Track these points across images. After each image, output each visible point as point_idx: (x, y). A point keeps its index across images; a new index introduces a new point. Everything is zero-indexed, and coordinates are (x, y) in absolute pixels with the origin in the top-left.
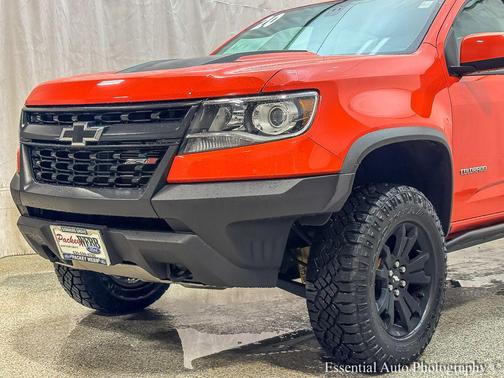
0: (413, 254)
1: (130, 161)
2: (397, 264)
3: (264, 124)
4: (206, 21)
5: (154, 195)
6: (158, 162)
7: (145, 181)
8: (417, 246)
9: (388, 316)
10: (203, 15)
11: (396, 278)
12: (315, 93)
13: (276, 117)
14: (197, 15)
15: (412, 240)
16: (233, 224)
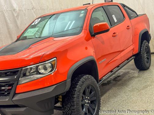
0: (91, 93)
1: (3, 88)
2: (87, 97)
3: (42, 71)
4: (17, 16)
5: (12, 98)
6: (12, 88)
7: (9, 93)
8: (91, 90)
9: (87, 113)
10: (15, 15)
11: (87, 101)
12: (55, 58)
13: (45, 69)
14: (13, 15)
15: (90, 90)
16: (38, 102)
